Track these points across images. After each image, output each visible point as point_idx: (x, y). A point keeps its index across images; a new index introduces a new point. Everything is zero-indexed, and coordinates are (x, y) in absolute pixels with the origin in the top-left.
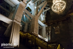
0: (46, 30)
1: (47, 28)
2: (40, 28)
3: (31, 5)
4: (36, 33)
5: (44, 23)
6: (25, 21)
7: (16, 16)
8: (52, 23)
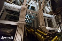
0: (56, 20)
1: (57, 18)
2: (49, 20)
3: (33, 3)
4: (43, 26)
6: (33, 18)
7: (20, 18)
8: (60, 11)
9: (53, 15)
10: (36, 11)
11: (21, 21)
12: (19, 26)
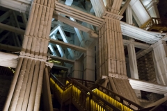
2: (141, 54)
4: (117, 76)
5: (151, 30)
7: (27, 38)
9: (160, 34)
10: (94, 14)
11: (31, 52)
12: (23, 72)
